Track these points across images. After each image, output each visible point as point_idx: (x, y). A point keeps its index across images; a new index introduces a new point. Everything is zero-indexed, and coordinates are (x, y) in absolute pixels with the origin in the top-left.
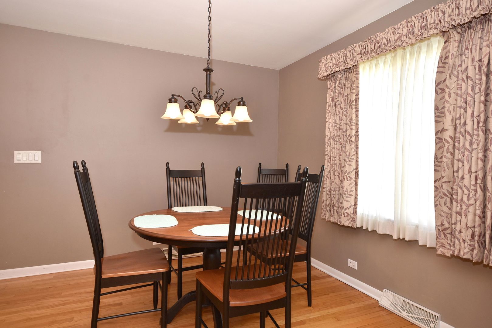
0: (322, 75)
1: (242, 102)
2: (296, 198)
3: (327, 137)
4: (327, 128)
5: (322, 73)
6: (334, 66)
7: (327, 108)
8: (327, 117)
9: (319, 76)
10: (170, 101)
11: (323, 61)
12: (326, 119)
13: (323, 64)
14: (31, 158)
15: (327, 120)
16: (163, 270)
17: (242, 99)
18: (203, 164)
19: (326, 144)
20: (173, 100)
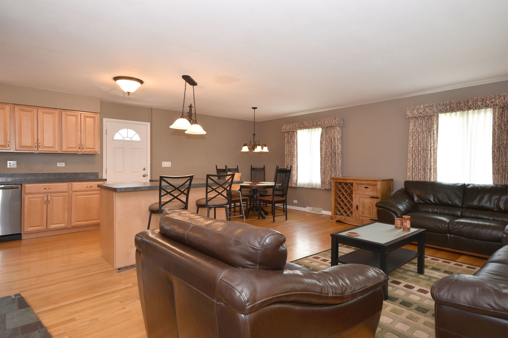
3: (285, 155)
7: (286, 144)
9: (282, 131)
12: (285, 148)
13: (284, 127)
14: (168, 165)
20: (245, 145)
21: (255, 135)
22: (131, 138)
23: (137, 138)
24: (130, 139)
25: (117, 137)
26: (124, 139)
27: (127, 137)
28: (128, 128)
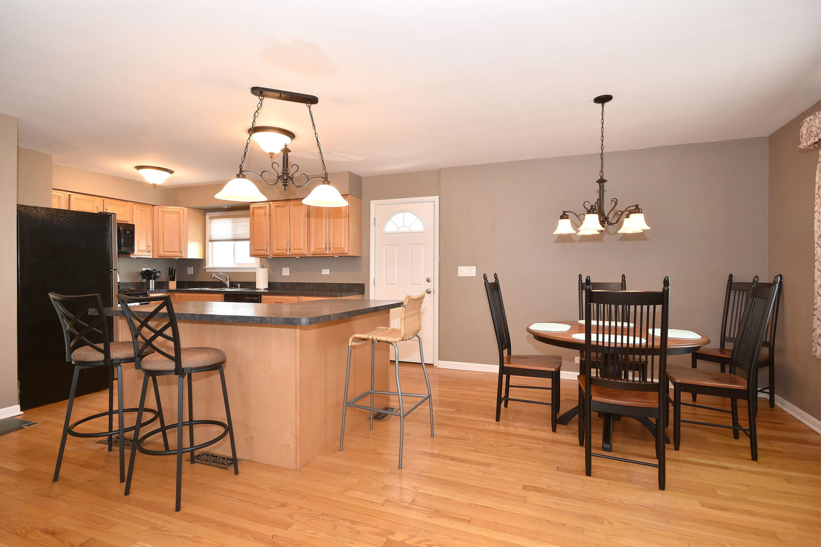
0: (805, 144)
1: (637, 210)
2: (659, 308)
3: (816, 234)
4: (816, 221)
5: (805, 142)
6: (818, 131)
7: (816, 192)
8: (815, 204)
9: (801, 147)
10: (562, 217)
11: (805, 124)
12: (814, 207)
13: (804, 130)
14: (469, 272)
15: (815, 210)
16: (553, 370)
17: (637, 206)
18: (623, 276)
19: (815, 244)
20: (564, 216)
21: (604, 181)
22: (409, 228)
23: (418, 226)
24: (408, 230)
25: (390, 227)
26: (399, 230)
27: (404, 226)
28: (403, 211)
